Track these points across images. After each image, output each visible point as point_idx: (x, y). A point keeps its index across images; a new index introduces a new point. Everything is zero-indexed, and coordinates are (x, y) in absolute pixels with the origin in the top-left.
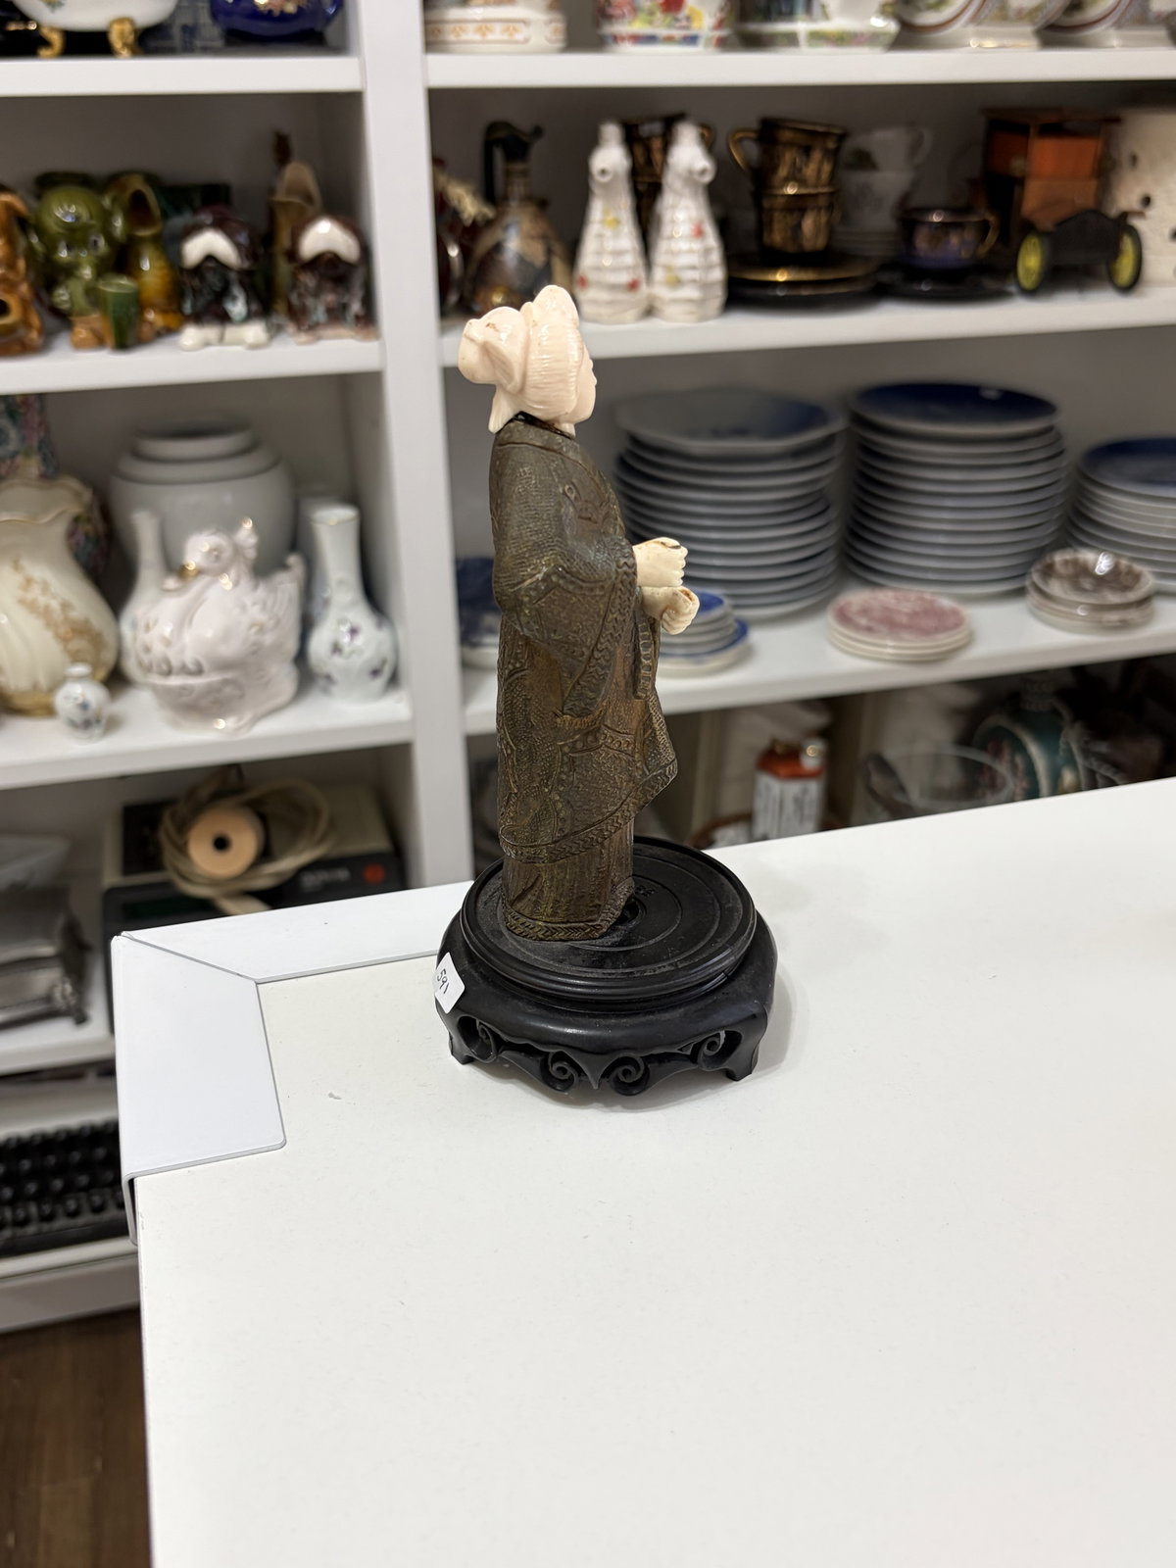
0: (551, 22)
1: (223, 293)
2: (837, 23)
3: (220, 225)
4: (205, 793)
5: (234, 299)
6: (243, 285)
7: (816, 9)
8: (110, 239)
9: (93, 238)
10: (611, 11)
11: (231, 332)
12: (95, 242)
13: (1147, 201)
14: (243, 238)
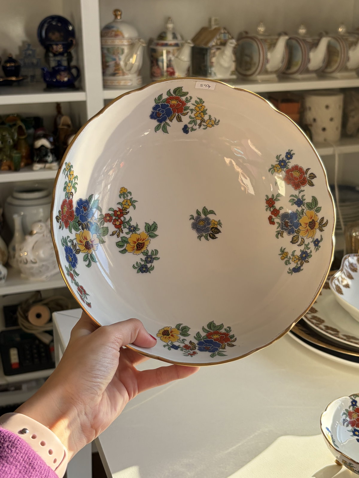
0: (138, 79)
1: (46, 155)
2: (219, 76)
3: (45, 136)
4: (31, 301)
5: (49, 156)
6: (52, 153)
7: (213, 74)
8: (13, 140)
9: (9, 140)
10: (155, 75)
11: (48, 165)
12: (10, 142)
13: (315, 120)
14: (52, 139)
